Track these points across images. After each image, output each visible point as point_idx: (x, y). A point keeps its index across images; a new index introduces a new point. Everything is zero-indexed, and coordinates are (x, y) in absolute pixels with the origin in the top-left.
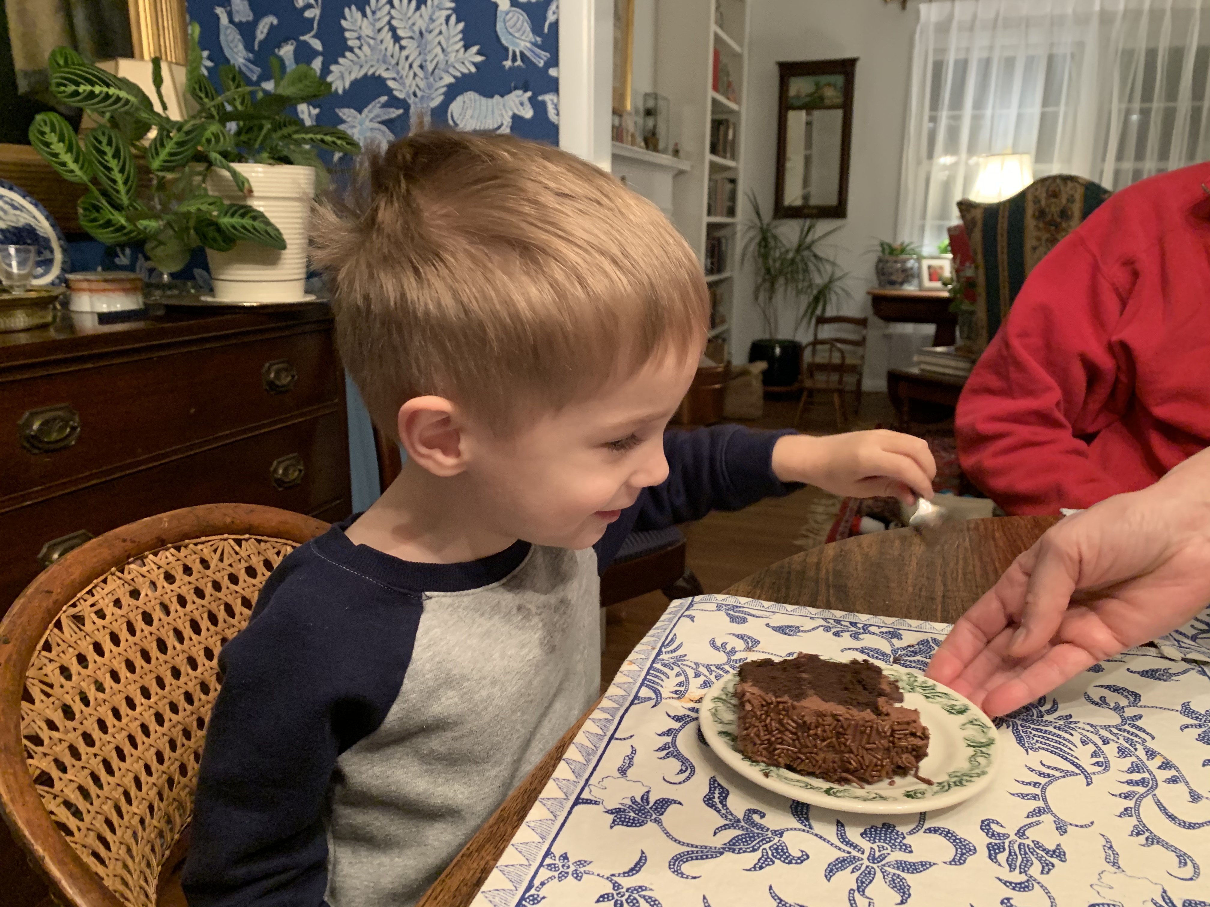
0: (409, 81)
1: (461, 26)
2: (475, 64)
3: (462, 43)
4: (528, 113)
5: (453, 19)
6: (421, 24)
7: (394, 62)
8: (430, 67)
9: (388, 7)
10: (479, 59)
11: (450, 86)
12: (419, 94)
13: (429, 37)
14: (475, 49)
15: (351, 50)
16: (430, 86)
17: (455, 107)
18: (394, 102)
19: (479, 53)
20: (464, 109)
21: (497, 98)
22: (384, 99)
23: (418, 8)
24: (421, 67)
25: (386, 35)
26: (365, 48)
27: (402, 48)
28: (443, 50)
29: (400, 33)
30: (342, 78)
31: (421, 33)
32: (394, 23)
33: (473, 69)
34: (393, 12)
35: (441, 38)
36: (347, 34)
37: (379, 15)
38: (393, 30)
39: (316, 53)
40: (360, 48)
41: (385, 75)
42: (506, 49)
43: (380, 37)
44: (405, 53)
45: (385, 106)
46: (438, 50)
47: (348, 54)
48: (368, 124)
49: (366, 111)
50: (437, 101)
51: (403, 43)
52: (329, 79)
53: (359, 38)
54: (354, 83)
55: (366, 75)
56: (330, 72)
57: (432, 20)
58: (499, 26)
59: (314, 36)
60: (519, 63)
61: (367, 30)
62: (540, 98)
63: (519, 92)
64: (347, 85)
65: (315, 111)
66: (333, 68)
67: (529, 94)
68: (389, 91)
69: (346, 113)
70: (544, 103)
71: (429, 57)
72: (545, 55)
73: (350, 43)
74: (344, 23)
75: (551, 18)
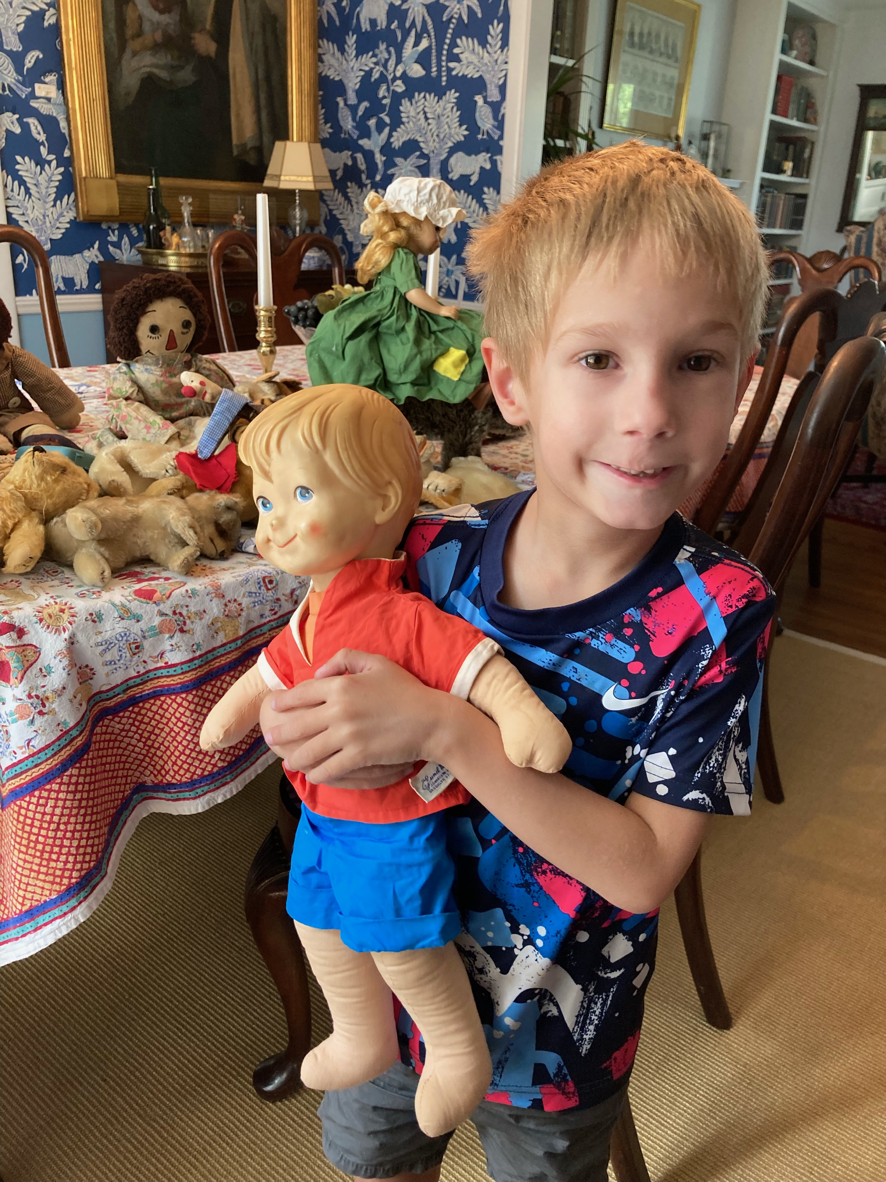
0: (431, 144)
1: (459, 113)
2: (465, 136)
3: (458, 124)
4: (488, 166)
5: (455, 109)
6: (439, 111)
7: (424, 132)
8: (442, 136)
9: (423, 100)
10: (466, 133)
11: (451, 148)
12: (436, 151)
13: (442, 118)
14: (464, 127)
15: (403, 123)
16: (441, 147)
17: (452, 160)
18: (424, 156)
19: (466, 129)
20: (457, 162)
21: (473, 156)
22: (418, 153)
23: (438, 102)
24: (438, 136)
25: (421, 116)
26: (411, 123)
27: (429, 124)
28: (449, 127)
29: (429, 115)
30: (398, 139)
31: (439, 117)
32: (426, 109)
33: (463, 139)
34: (426, 103)
35: (448, 120)
36: (403, 115)
37: (419, 104)
38: (425, 113)
39: (386, 125)
40: (408, 122)
41: (420, 139)
42: (479, 128)
43: (418, 117)
44: (430, 127)
45: (419, 157)
46: (446, 126)
47: (402, 126)
48: (409, 168)
49: (408, 160)
50: (445, 155)
51: (430, 121)
52: (392, 140)
53: (408, 117)
54: (404, 143)
55: (409, 139)
56: (392, 136)
57: (445, 109)
58: (477, 114)
59: (387, 115)
60: (485, 137)
61: (412, 113)
62: (495, 158)
63: (484, 154)
64: (401, 144)
65: (384, 158)
66: (394, 134)
67: (489, 155)
68: (420, 149)
69: (398, 160)
70: (496, 160)
71: (442, 130)
72: (499, 132)
73: (404, 120)
74: (401, 108)
75: (502, 111)
